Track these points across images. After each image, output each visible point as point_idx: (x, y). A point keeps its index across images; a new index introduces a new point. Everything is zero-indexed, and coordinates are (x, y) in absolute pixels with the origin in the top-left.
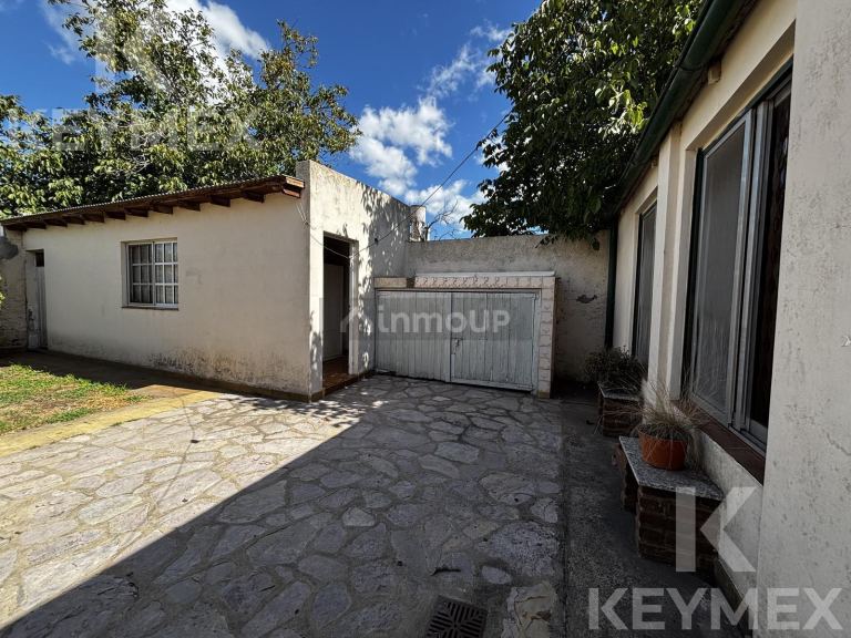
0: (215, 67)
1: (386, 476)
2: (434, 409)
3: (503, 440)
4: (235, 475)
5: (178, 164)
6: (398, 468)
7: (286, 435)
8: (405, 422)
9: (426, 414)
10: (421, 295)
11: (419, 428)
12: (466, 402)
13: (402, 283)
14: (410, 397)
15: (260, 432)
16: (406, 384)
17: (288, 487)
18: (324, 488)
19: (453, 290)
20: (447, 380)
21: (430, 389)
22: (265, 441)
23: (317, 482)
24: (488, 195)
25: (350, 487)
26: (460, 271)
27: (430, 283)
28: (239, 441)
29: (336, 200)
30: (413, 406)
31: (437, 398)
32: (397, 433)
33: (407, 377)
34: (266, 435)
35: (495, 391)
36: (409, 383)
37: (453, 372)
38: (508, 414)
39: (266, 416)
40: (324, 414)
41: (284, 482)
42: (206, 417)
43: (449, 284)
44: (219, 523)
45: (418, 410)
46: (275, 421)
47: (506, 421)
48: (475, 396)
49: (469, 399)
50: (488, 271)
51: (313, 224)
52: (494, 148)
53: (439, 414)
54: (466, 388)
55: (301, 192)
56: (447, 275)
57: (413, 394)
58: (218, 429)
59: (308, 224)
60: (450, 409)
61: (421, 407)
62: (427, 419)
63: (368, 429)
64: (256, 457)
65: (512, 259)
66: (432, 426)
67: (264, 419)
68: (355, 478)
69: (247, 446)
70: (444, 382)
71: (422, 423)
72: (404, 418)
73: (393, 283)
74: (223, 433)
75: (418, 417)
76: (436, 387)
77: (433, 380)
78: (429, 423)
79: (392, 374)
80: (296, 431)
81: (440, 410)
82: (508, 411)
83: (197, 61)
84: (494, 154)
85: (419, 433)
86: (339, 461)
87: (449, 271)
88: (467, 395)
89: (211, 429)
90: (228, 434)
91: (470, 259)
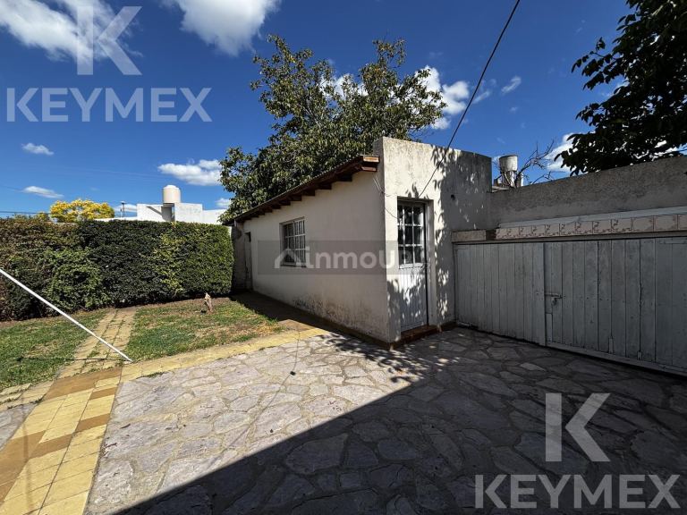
0: (335, 93)
1: (447, 462)
2: (520, 379)
3: (635, 455)
4: (312, 415)
5: (310, 166)
6: (463, 455)
7: (362, 381)
8: (480, 391)
9: (509, 385)
10: (504, 247)
11: (498, 404)
12: (569, 377)
13: (481, 236)
14: (492, 359)
15: (344, 373)
16: (489, 342)
17: (347, 443)
18: (378, 455)
19: (544, 240)
20: (542, 343)
21: (518, 352)
22: (344, 384)
23: (372, 445)
24: (594, 122)
25: (404, 464)
26: (557, 217)
27: (514, 233)
28: (325, 379)
29: (409, 167)
30: (494, 372)
31: (527, 365)
32: (469, 405)
33: (491, 333)
34: (347, 378)
35: (619, 368)
36: (493, 342)
37: (550, 333)
38: (643, 408)
39: (353, 357)
40: (390, 364)
41: (345, 436)
42: (313, 352)
43: (540, 232)
44: (284, 466)
45: (499, 377)
46: (358, 364)
47: (641, 421)
48: (583, 370)
49: (574, 373)
50: (599, 212)
51: (387, 192)
52: (601, 62)
53: (526, 389)
54: (571, 357)
55: (378, 167)
56: (537, 223)
57: (495, 355)
58: (316, 364)
59: (383, 193)
60: (541, 384)
61: (504, 374)
62: (509, 392)
63: (438, 391)
64: (333, 399)
65: (640, 194)
66: (514, 404)
67: (351, 360)
68: (411, 453)
69: (330, 387)
70: (537, 345)
71: (503, 397)
72: (481, 386)
73: (472, 236)
74: (318, 370)
75: (499, 388)
76: (527, 349)
77: (523, 340)
78: (512, 399)
79: (474, 328)
80: (371, 379)
81: (528, 383)
82: (643, 404)
83: (324, 94)
84: (602, 69)
85: (496, 410)
86: (400, 424)
87: (540, 218)
88: (572, 366)
89: (311, 363)
90: (320, 371)
91: (569, 201)
